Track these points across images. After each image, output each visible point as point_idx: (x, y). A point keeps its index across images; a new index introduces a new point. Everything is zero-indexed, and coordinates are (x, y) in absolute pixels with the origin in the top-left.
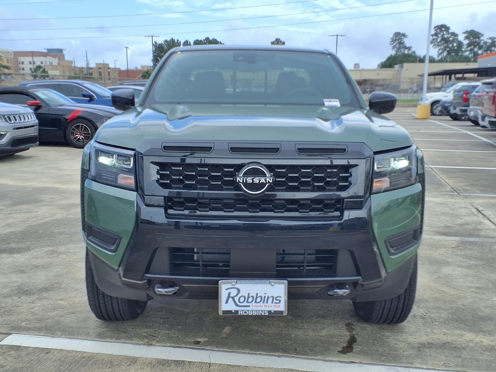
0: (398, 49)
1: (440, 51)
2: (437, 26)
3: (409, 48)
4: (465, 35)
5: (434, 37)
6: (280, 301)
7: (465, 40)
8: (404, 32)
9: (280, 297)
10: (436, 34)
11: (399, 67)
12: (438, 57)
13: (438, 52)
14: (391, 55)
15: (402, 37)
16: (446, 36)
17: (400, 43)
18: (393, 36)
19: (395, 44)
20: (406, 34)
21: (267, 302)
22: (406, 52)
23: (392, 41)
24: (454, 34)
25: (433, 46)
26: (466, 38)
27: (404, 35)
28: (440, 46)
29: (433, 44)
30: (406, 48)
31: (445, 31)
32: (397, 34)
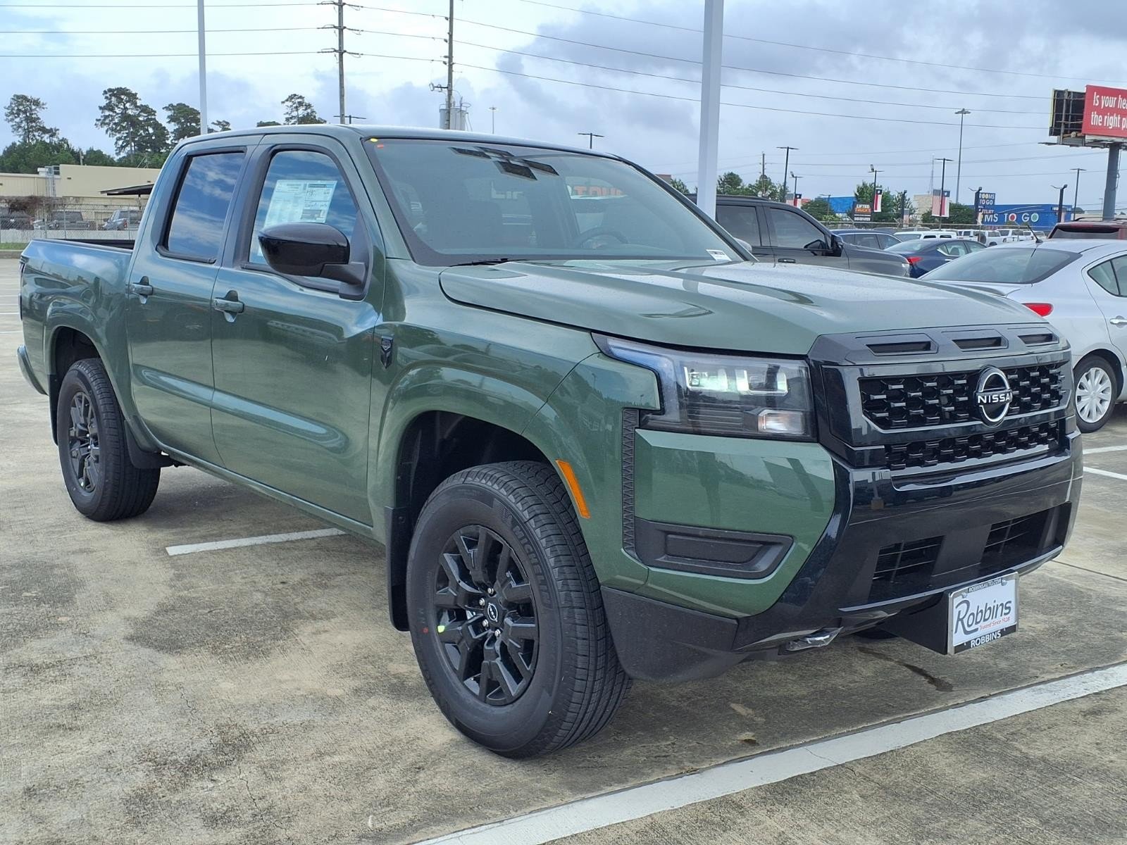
0: (28, 132)
1: (120, 142)
2: (110, 90)
3: (52, 133)
4: (170, 113)
5: (107, 113)
6: (1009, 608)
7: (169, 122)
8: (35, 97)
9: (1010, 602)
10: (109, 107)
11: (50, 172)
12: (117, 154)
13: (116, 143)
14: (14, 144)
15: (33, 107)
16: (130, 112)
17: (30, 120)
18: (11, 103)
19: (17, 120)
20: (42, 101)
21: (996, 617)
22: (46, 138)
23: (12, 113)
24: (145, 109)
25: (107, 131)
26: (172, 119)
27: (37, 103)
28: (119, 132)
29: (106, 128)
30: (44, 130)
31: (127, 102)
32: (20, 99)
